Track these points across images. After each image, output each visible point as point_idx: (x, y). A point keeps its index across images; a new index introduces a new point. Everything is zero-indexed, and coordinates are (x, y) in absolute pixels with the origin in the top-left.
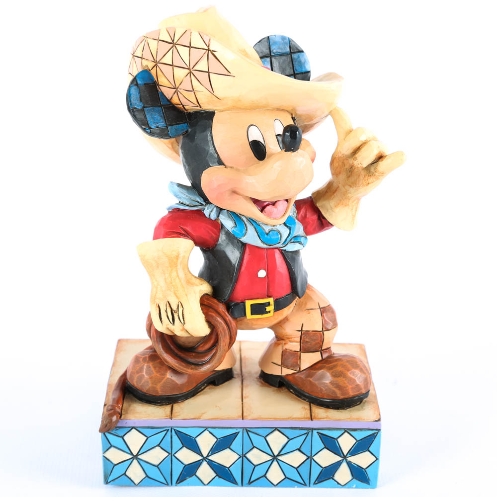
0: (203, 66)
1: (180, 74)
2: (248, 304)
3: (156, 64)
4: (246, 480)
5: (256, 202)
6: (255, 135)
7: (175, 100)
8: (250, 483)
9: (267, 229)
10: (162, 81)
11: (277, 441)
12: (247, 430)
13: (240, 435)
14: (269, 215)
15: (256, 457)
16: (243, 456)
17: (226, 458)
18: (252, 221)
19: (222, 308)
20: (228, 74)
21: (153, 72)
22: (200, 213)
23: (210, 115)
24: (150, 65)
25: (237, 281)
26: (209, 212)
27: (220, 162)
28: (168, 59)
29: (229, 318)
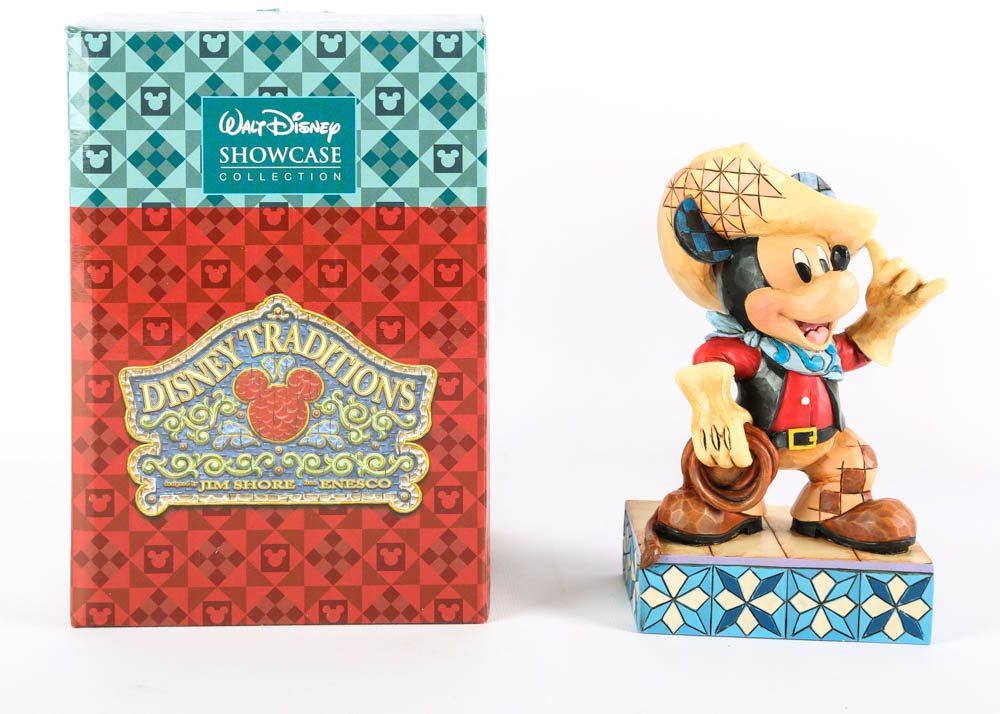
0: (753, 189)
1: (727, 199)
2: (792, 432)
3: (701, 192)
4: (790, 632)
5: (800, 324)
6: (800, 258)
7: (719, 227)
8: (794, 634)
9: (810, 354)
10: (706, 208)
11: (823, 584)
12: (792, 570)
13: (785, 576)
14: (813, 340)
15: (801, 603)
16: (787, 602)
17: (769, 603)
18: (795, 347)
19: (764, 436)
20: (779, 195)
21: (697, 200)
22: (739, 341)
23: (754, 241)
24: (694, 193)
25: (779, 409)
26: (750, 339)
27: (766, 284)
28: (714, 187)
29: (772, 447)
